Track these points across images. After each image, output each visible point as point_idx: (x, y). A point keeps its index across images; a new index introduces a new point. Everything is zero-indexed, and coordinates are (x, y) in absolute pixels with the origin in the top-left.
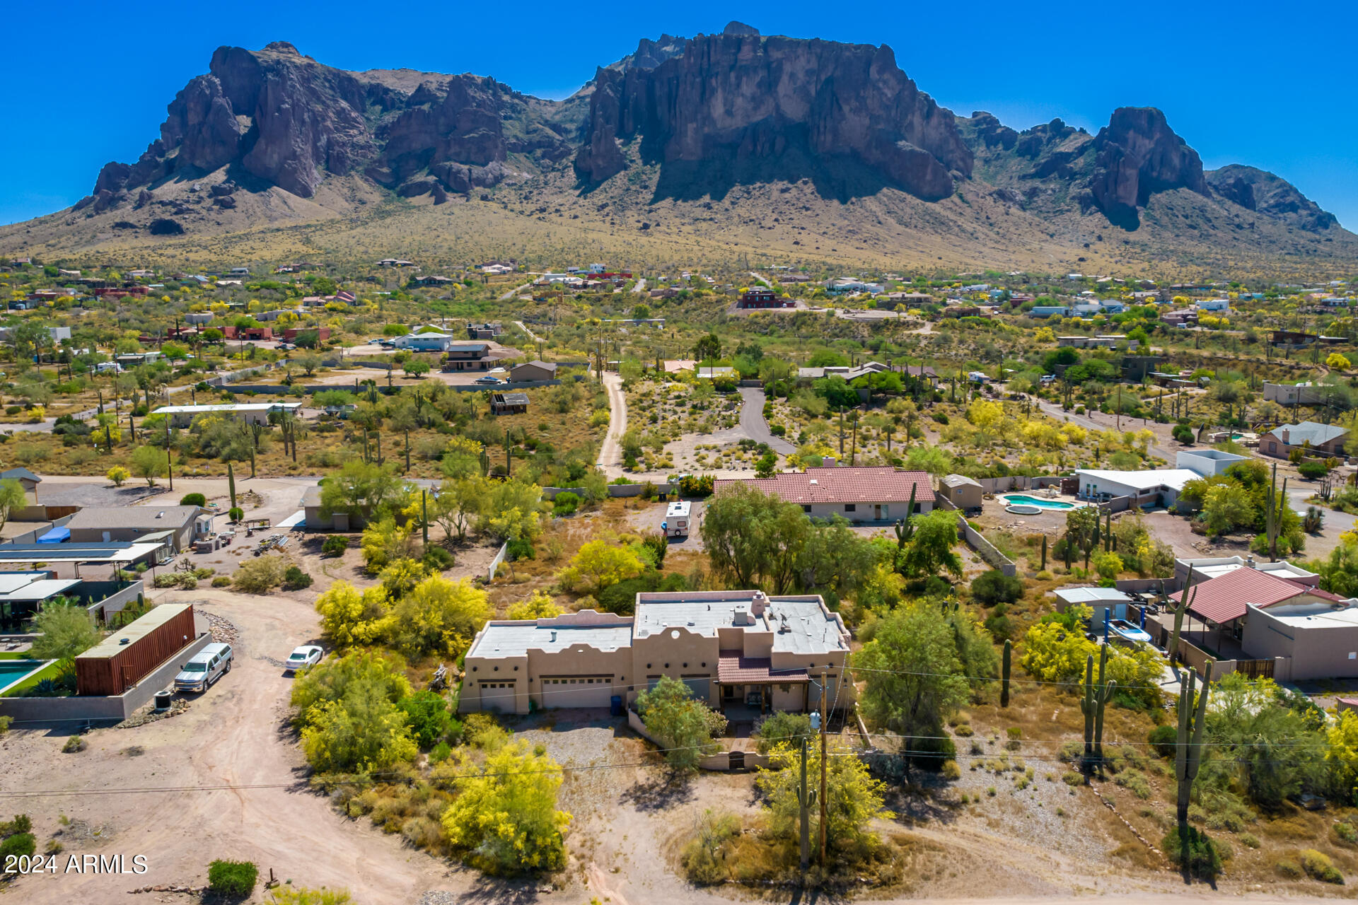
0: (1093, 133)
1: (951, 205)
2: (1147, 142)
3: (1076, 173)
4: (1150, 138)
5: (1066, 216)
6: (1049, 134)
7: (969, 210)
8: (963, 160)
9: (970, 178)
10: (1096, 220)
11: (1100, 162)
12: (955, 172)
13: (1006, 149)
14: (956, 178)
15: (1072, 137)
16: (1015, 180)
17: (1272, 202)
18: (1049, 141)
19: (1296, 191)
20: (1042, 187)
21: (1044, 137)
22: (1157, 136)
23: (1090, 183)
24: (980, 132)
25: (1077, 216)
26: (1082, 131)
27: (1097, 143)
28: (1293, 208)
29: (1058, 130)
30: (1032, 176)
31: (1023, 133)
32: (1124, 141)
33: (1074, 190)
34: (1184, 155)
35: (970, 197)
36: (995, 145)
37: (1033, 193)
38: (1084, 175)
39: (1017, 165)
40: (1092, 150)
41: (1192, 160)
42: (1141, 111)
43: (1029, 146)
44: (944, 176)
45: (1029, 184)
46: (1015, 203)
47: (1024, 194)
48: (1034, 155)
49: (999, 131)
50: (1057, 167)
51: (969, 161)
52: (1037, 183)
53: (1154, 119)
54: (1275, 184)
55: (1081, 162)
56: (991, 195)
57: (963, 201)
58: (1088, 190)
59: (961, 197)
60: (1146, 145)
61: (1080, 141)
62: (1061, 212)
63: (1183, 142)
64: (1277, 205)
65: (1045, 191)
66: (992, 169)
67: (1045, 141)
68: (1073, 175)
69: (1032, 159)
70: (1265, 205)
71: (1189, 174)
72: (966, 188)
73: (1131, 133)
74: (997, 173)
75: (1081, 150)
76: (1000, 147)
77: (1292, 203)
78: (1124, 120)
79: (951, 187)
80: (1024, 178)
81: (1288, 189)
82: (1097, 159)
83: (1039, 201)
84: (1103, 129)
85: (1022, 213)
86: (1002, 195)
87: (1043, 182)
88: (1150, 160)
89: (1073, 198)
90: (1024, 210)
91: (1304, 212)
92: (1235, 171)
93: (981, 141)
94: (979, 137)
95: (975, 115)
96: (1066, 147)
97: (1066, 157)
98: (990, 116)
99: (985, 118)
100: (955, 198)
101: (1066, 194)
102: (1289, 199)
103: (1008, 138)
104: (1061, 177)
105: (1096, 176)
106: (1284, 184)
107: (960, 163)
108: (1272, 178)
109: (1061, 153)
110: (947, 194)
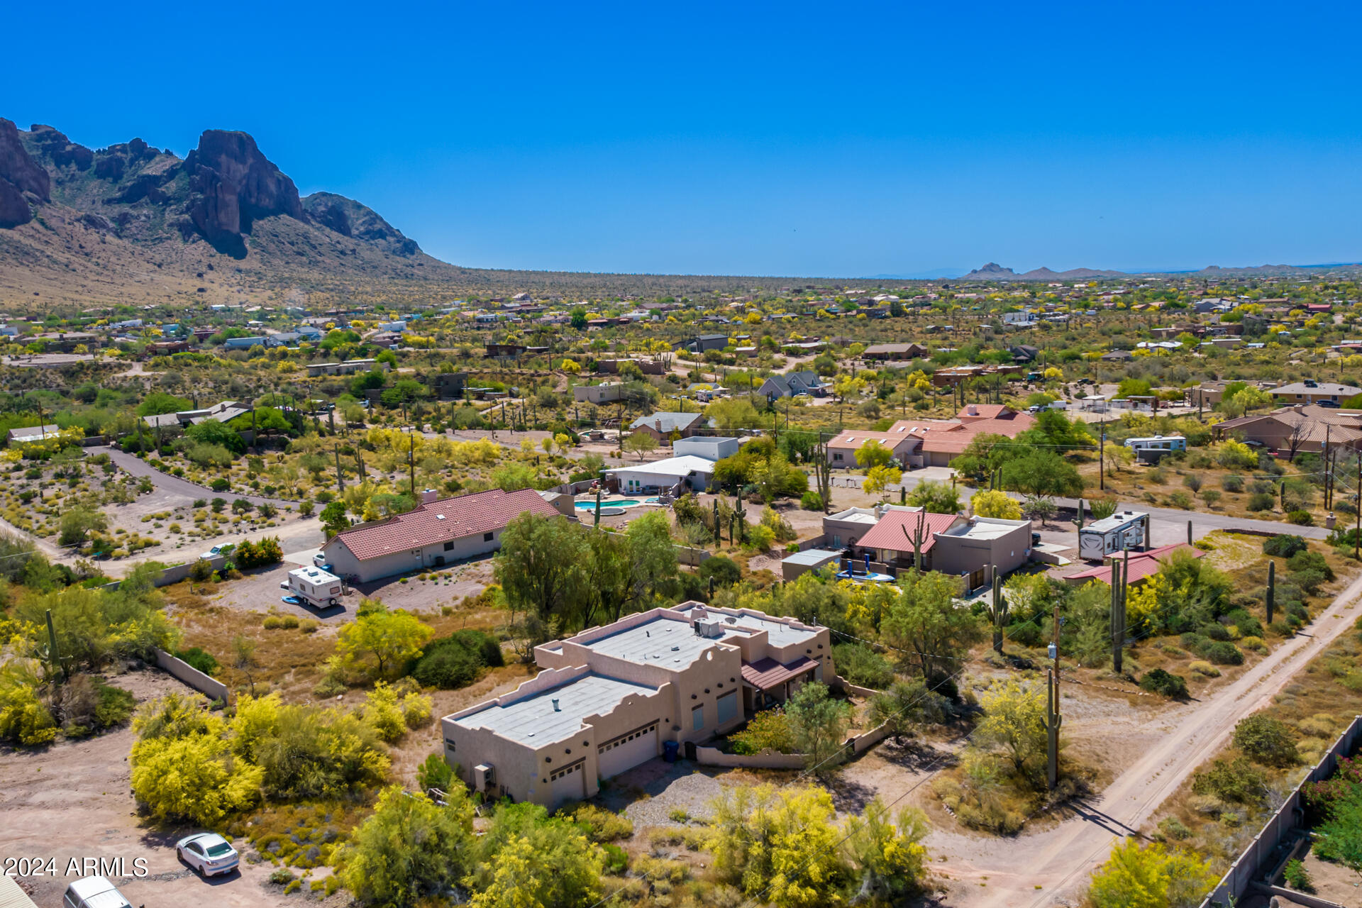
0: (182, 156)
1: (32, 232)
2: (241, 166)
3: (169, 199)
4: (244, 163)
5: (167, 244)
6: (130, 155)
7: (55, 238)
8: (35, 179)
9: (49, 202)
10: (199, 250)
11: (194, 187)
12: (29, 194)
13: (82, 169)
14: (31, 200)
15: (157, 159)
16: (99, 205)
17: (362, 229)
18: (132, 162)
19: (381, 219)
20: (134, 213)
21: (127, 157)
22: (250, 161)
23: (188, 209)
24: (45, 149)
25: (179, 244)
26: (168, 153)
27: (189, 166)
28: (381, 234)
29: (141, 151)
30: (119, 201)
31: (99, 152)
32: (217, 165)
33: (170, 216)
34: (279, 181)
35: (54, 223)
36: (67, 165)
37: (123, 220)
38: (179, 200)
39: (96, 188)
40: (183, 174)
41: (287, 186)
42: (230, 135)
43: (110, 168)
44: (17, 198)
45: (117, 210)
46: (109, 230)
47: (113, 220)
48: (117, 178)
49: (69, 148)
50: (145, 190)
51: (44, 182)
52: (126, 208)
53: (244, 145)
54: (362, 212)
55: (171, 187)
56: (78, 220)
57: (46, 227)
58: (186, 216)
59: (42, 223)
60: (241, 170)
61: (168, 164)
62: (161, 240)
63: (275, 168)
64: (367, 232)
65: (138, 217)
66: (67, 192)
67: (126, 162)
68: (167, 201)
69: (115, 181)
70: (356, 232)
71: (286, 202)
72: (45, 211)
73: (223, 158)
74: (74, 197)
75: (172, 174)
76: (73, 167)
77: (380, 230)
78: (214, 143)
79: (28, 211)
80: (109, 202)
81: (375, 218)
82: (192, 183)
83: (133, 227)
84: (192, 152)
85: (116, 241)
86: (91, 222)
87: (134, 207)
88: (247, 185)
89: (171, 225)
90: (120, 237)
91: (392, 239)
92: (324, 199)
93: (48, 159)
94: (44, 154)
95: (34, 128)
96: (153, 169)
97: (154, 180)
98: (55, 131)
99: (48, 133)
100: (34, 223)
101: (163, 221)
102: (378, 226)
103: (82, 158)
104: (153, 202)
105: (193, 201)
106: (370, 213)
107: (32, 183)
108: (359, 207)
109: (148, 176)
110: (24, 218)
